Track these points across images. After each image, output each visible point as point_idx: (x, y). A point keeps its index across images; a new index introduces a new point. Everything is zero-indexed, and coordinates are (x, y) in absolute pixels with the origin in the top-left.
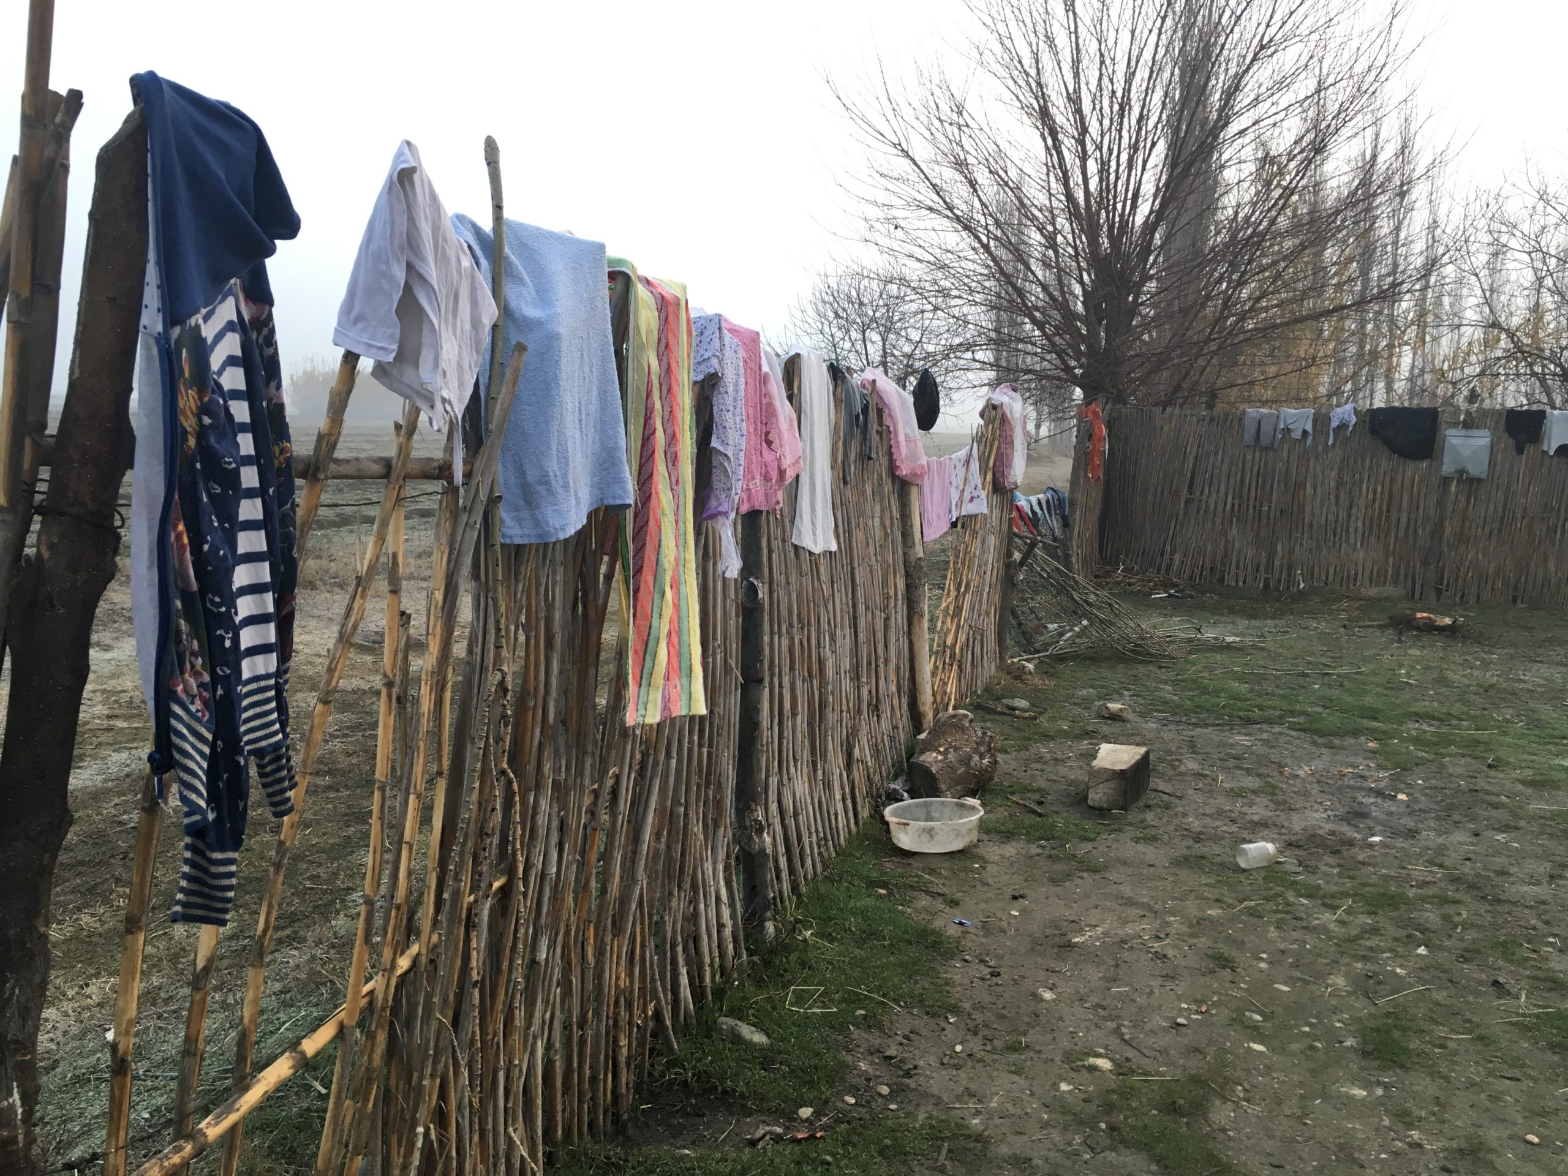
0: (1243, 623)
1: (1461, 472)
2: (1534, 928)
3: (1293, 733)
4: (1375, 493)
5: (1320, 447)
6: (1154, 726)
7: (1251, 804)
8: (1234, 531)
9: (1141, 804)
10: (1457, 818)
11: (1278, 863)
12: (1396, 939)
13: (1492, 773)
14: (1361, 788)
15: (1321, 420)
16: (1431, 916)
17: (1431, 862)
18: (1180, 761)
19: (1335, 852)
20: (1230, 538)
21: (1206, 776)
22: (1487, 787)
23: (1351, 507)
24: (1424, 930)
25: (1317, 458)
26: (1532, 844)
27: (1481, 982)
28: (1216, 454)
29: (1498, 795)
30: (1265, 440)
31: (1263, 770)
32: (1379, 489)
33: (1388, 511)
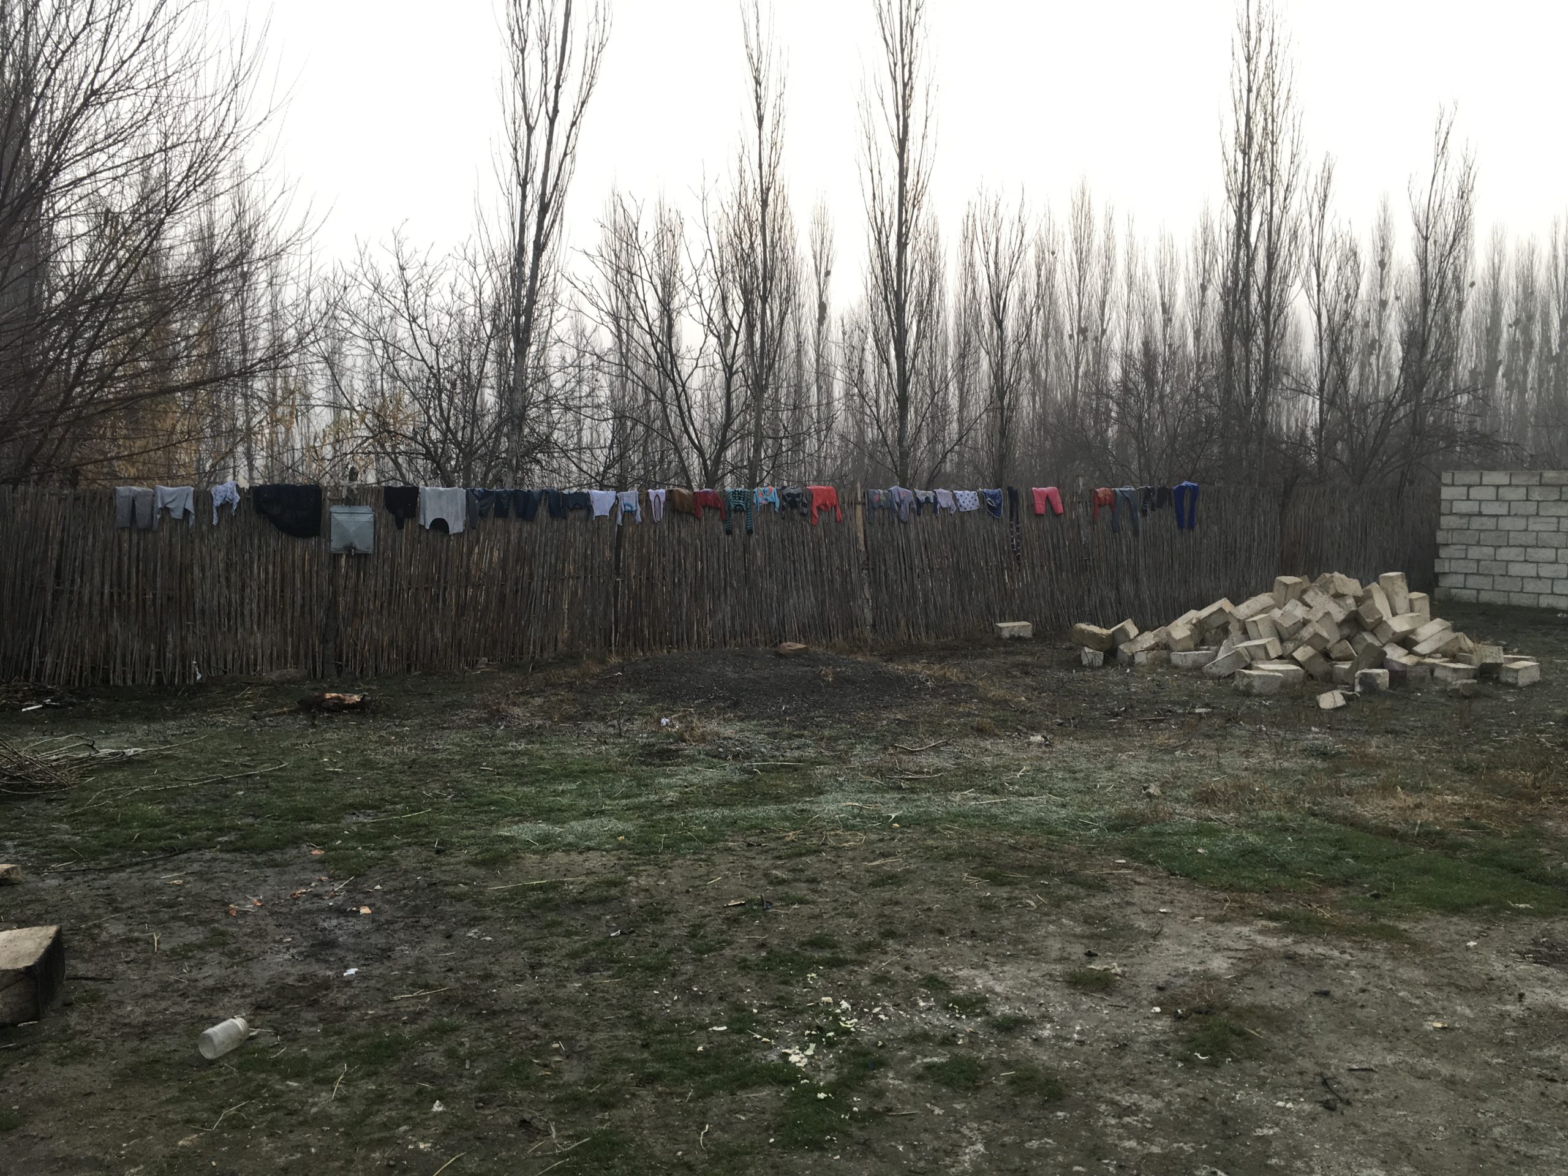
0: (141, 730)
1: (349, 548)
2: (536, 1037)
3: (228, 856)
4: (267, 573)
5: (204, 527)
6: (54, 882)
7: (201, 964)
8: (116, 624)
9: (57, 1004)
10: (425, 921)
11: (252, 1038)
12: (406, 1101)
13: (443, 859)
14: (320, 911)
15: (202, 498)
16: (434, 1057)
17: (414, 985)
18: (99, 926)
19: (313, 1004)
20: (112, 632)
21: (137, 940)
22: (443, 878)
23: (243, 589)
24: (432, 1078)
25: (202, 539)
26: (504, 933)
27: (508, 1128)
28: (85, 538)
29: (456, 884)
30: (142, 522)
31: (204, 915)
32: (271, 568)
33: (282, 591)
